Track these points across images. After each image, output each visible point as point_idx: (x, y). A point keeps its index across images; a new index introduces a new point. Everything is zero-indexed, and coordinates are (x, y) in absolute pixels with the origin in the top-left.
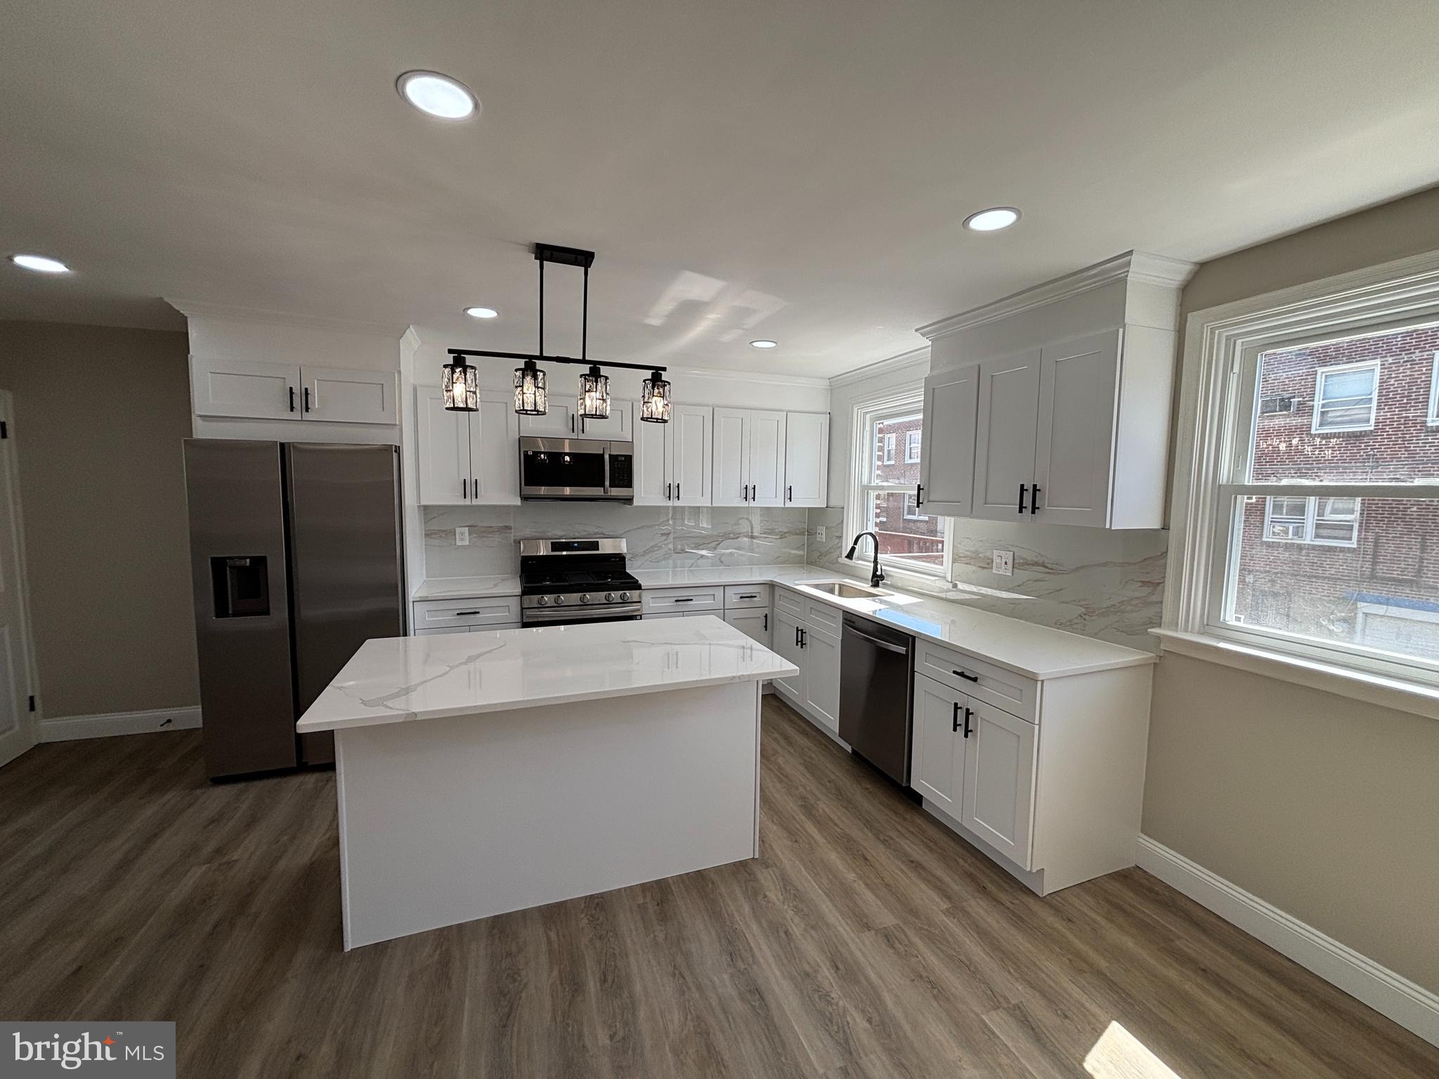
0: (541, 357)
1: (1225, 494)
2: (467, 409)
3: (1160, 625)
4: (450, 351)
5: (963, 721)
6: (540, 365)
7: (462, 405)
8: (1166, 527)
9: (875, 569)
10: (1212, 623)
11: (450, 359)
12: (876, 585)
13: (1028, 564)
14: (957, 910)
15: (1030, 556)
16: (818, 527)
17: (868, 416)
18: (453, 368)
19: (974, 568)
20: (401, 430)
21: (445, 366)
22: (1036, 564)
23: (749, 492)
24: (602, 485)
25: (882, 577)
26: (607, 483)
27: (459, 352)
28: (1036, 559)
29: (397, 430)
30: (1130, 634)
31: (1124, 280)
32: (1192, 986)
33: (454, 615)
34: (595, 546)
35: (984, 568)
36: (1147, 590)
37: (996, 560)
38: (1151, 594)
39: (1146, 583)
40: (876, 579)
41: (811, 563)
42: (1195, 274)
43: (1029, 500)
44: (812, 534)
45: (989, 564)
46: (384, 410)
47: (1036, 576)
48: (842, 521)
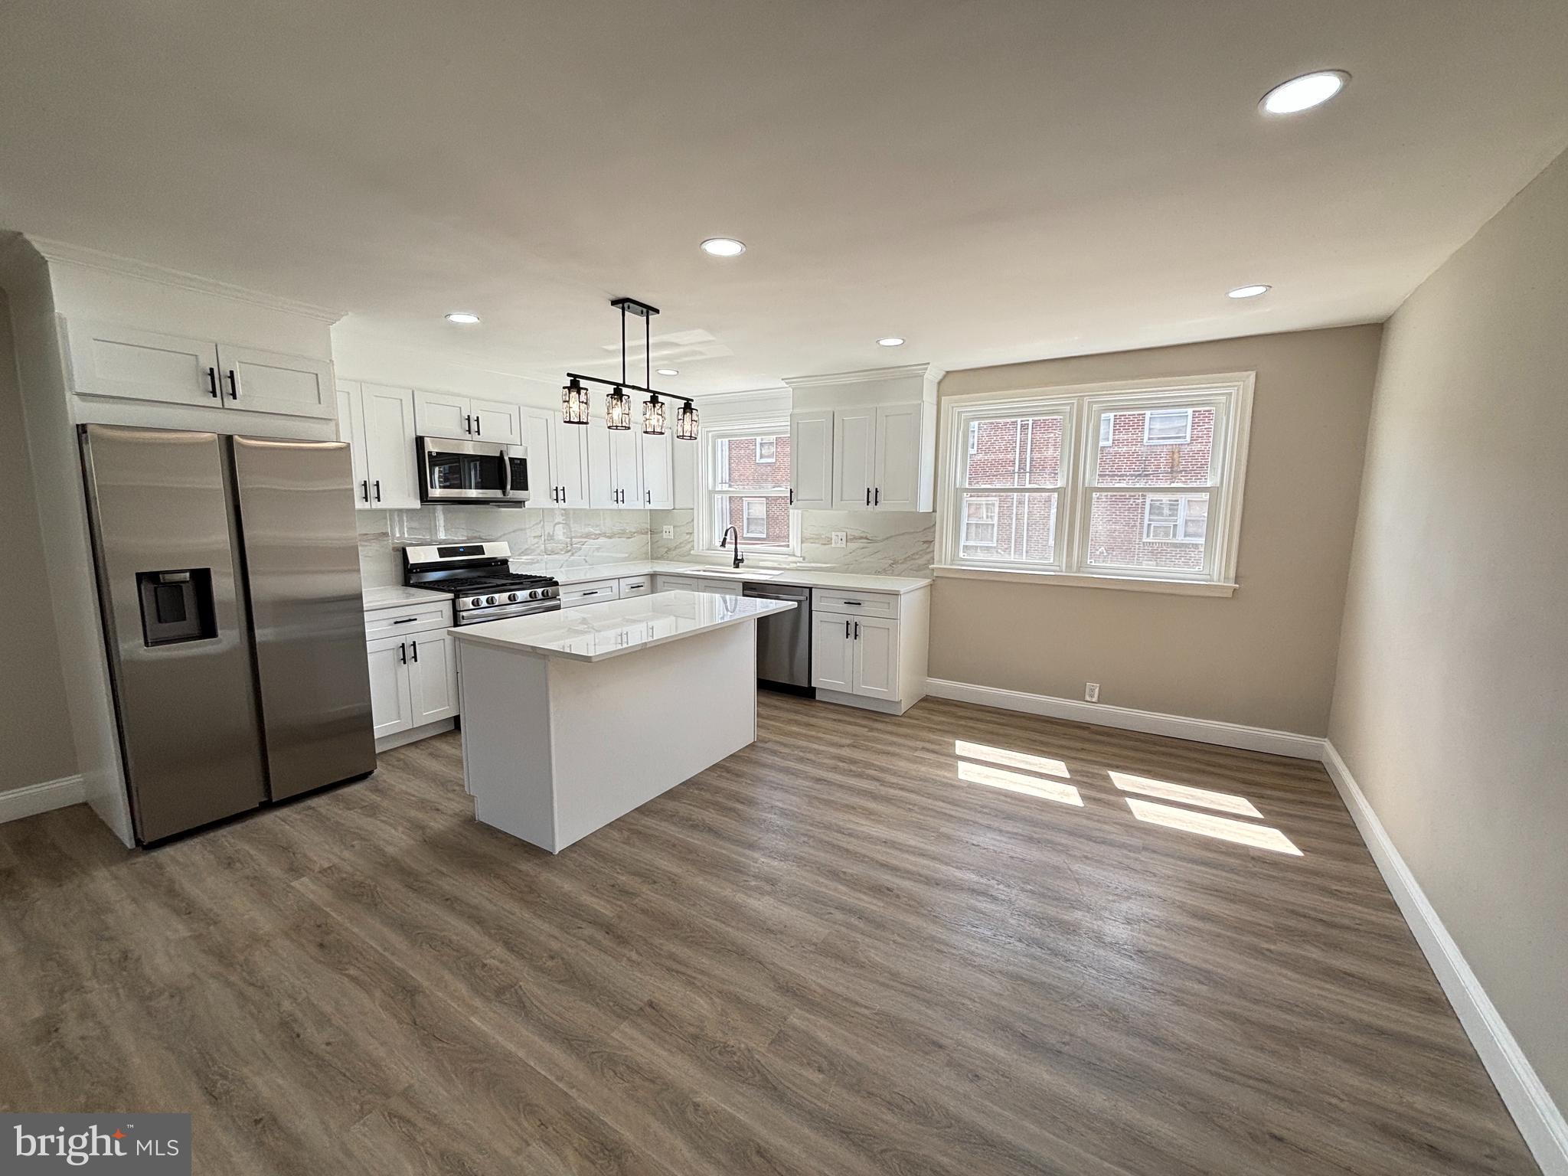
0: (624, 385)
1: (959, 492)
2: (580, 423)
3: (933, 563)
4: (569, 375)
5: (852, 630)
6: (625, 391)
7: (577, 420)
8: (934, 511)
9: (736, 555)
10: (955, 557)
11: (567, 382)
12: (737, 566)
13: (856, 538)
14: (871, 729)
15: (857, 534)
16: (665, 527)
17: (710, 434)
18: (569, 389)
19: (817, 545)
20: (337, 425)
21: (564, 388)
22: (861, 538)
23: (619, 496)
24: (503, 488)
25: (742, 560)
26: (509, 487)
27: (575, 376)
28: (862, 535)
29: (333, 424)
30: (919, 571)
31: (922, 376)
32: (971, 724)
33: (390, 625)
34: (480, 550)
35: (827, 545)
36: (926, 545)
37: (834, 537)
38: (928, 548)
39: (925, 542)
40: (737, 562)
41: (657, 558)
42: (945, 377)
43: (873, 497)
44: (657, 533)
45: (829, 541)
46: (320, 403)
47: (862, 545)
48: (693, 520)
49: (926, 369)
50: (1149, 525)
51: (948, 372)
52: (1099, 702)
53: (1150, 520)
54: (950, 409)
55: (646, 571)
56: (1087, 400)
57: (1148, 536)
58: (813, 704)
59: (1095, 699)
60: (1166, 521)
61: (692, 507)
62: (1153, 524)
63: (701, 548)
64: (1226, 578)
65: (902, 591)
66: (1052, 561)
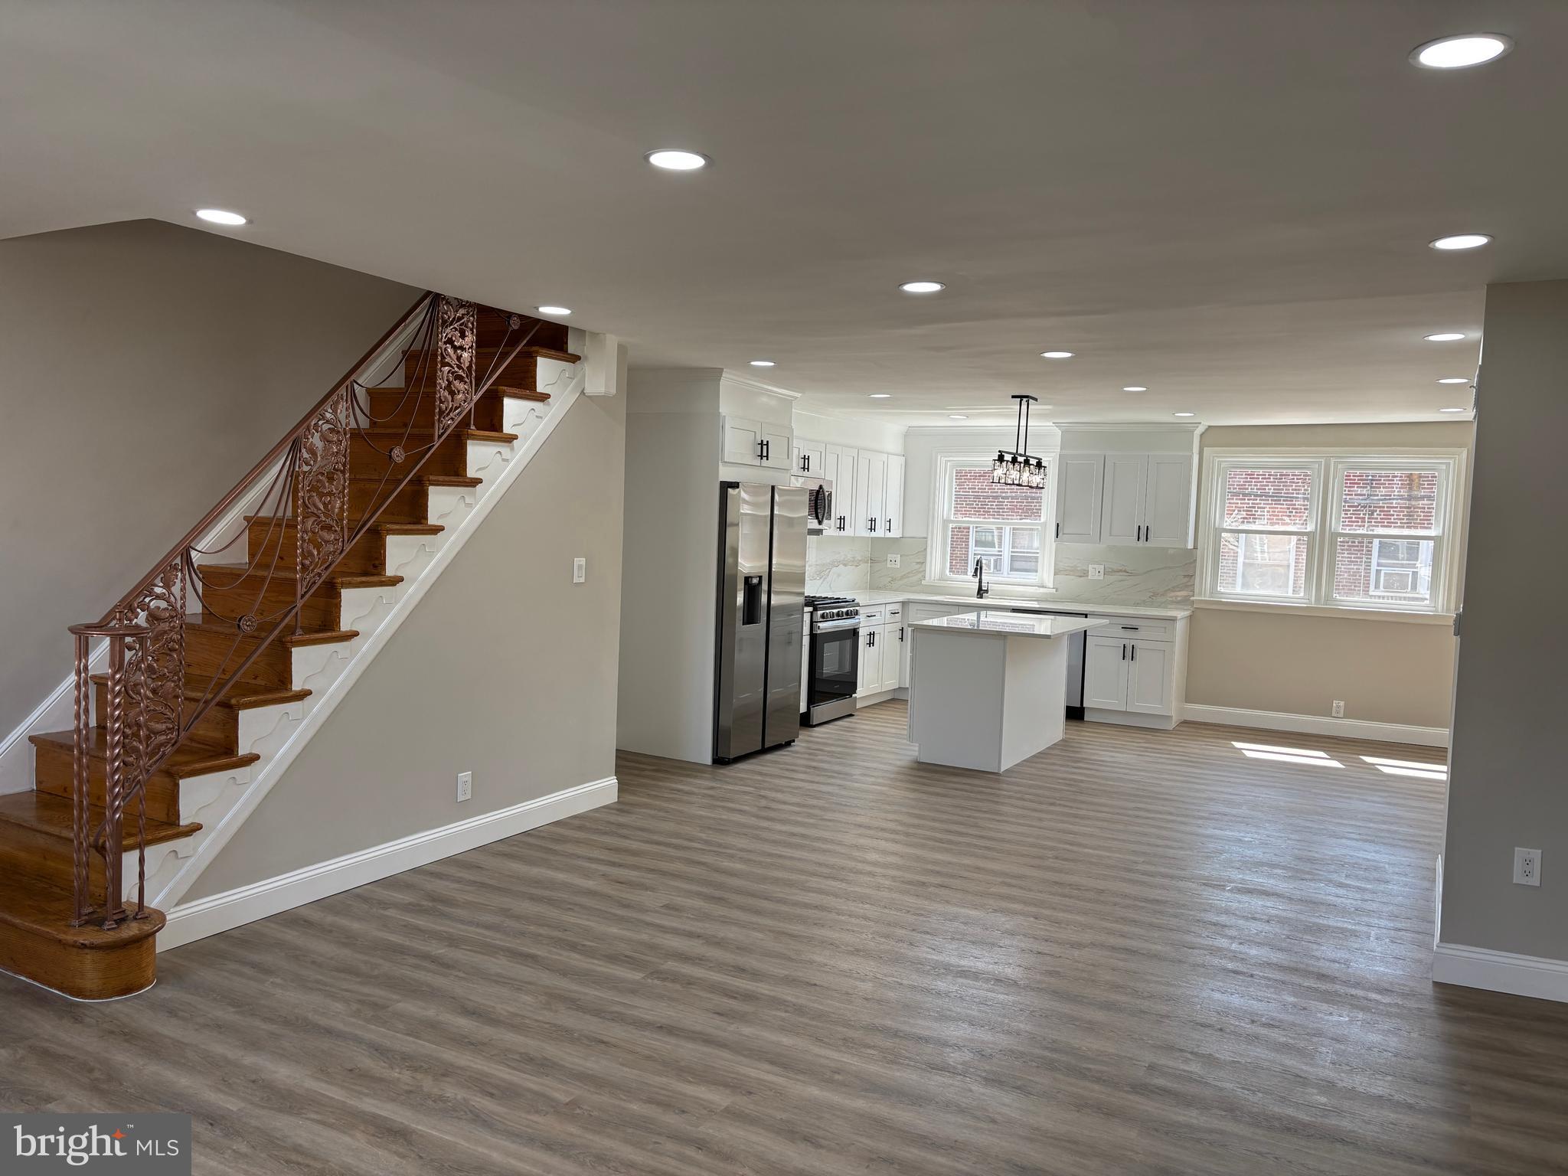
1: (1217, 531)
3: (1193, 596)
5: (1129, 653)
8: (1195, 548)
10: (1213, 591)
12: (981, 597)
13: (1115, 572)
15: (1117, 567)
16: (889, 556)
17: (949, 464)
19: (1073, 577)
22: (1121, 571)
23: (872, 524)
25: (987, 591)
26: (821, 517)
28: (1121, 568)
30: (1185, 602)
31: (1193, 432)
35: (1081, 576)
36: (1186, 579)
37: (1091, 570)
38: (1189, 581)
39: (1185, 576)
40: (981, 592)
41: (879, 588)
42: (1207, 430)
43: (1143, 533)
44: (878, 562)
45: (1085, 573)
46: (788, 458)
47: (1120, 578)
48: (926, 549)
49: (1197, 427)
50: (1378, 572)
51: (1209, 426)
52: (1345, 717)
53: (1379, 565)
54: (1211, 458)
55: (901, 599)
56: (1333, 460)
57: (1377, 587)
58: (1081, 725)
59: (1341, 715)
60: (1402, 566)
61: (925, 536)
62: (1384, 570)
63: (933, 578)
64: (1448, 610)
65: (1179, 617)
66: (1302, 594)
